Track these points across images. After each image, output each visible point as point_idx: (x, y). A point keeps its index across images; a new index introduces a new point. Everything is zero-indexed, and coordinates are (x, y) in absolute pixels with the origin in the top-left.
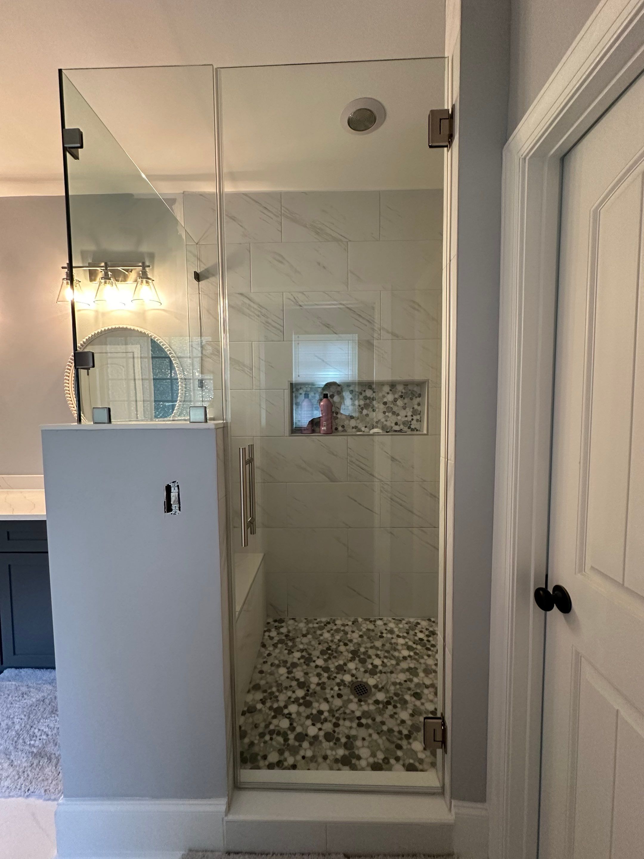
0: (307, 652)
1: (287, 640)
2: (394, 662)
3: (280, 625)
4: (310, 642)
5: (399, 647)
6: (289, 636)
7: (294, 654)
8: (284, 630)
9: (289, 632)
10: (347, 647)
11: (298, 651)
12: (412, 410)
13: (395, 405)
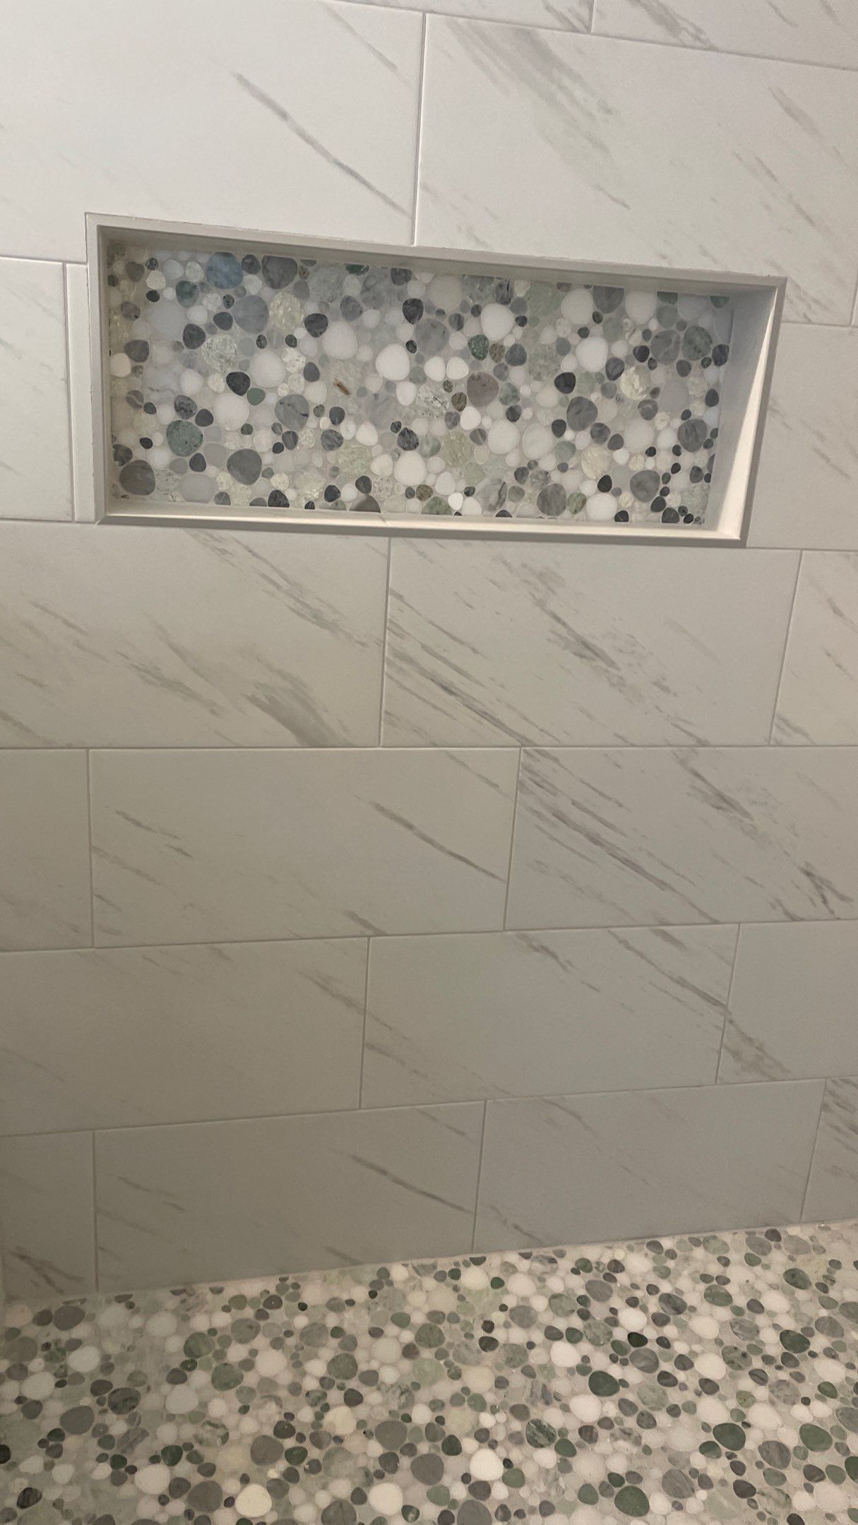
0: (195, 1458)
1: (104, 1412)
2: (547, 1457)
3: (65, 1336)
4: (204, 1405)
5: (560, 1385)
6: (109, 1385)
7: (138, 1475)
8: (84, 1361)
9: (107, 1366)
10: (362, 1411)
11: (154, 1460)
12: (678, 422)
13: (609, 392)
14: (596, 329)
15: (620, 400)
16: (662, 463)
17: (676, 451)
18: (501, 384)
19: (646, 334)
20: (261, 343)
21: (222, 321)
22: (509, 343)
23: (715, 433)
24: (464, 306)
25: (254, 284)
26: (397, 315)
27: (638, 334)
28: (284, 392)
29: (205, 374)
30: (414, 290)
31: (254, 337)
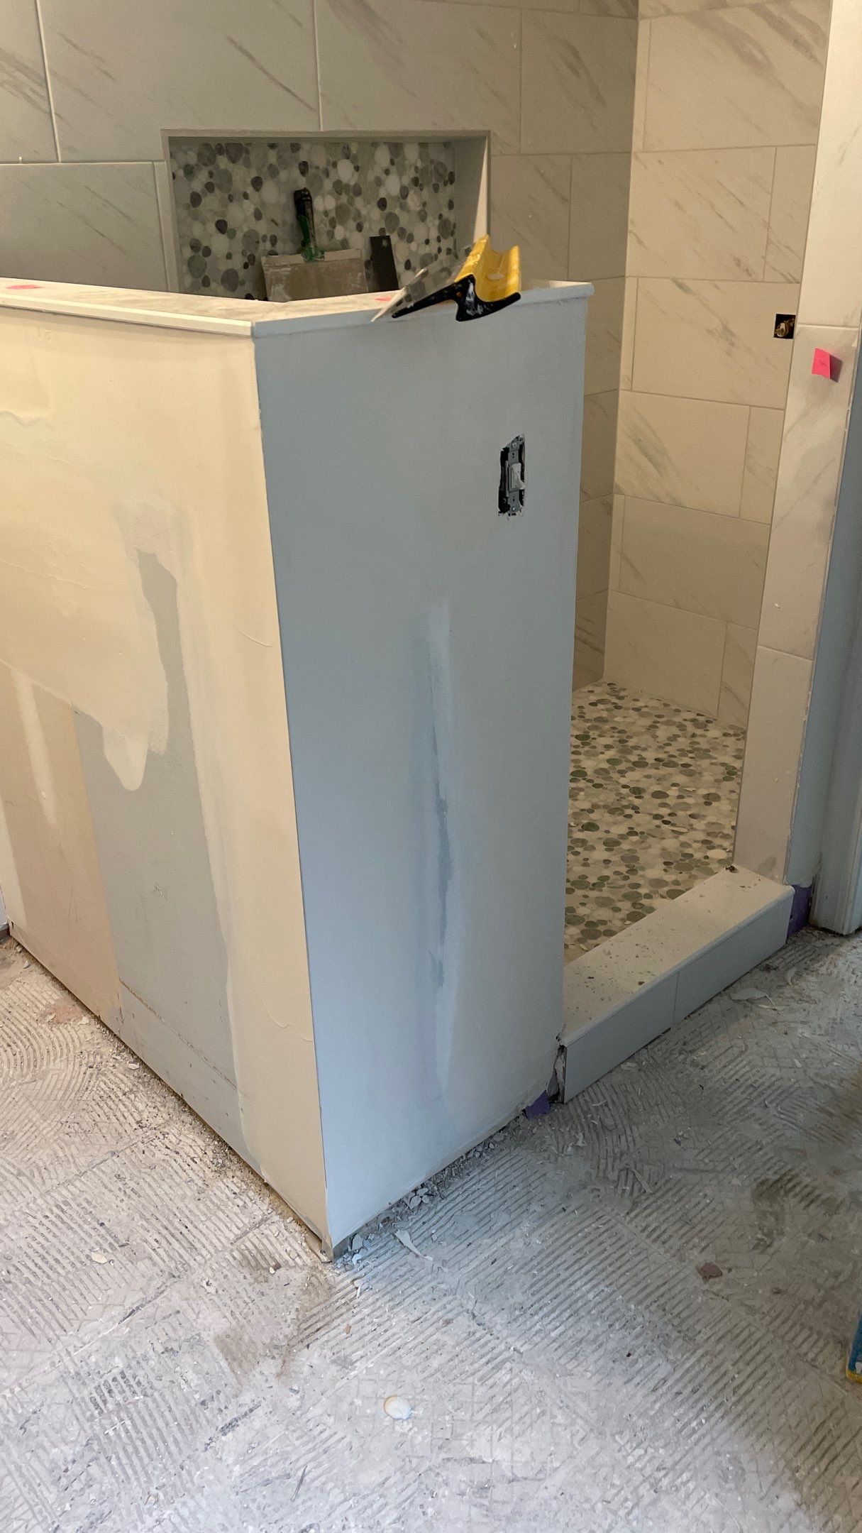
12: (437, 222)
13: (403, 207)
14: (393, 169)
15: (409, 211)
16: (432, 249)
17: (439, 240)
18: (352, 208)
19: (416, 168)
20: (231, 199)
21: (209, 187)
22: (352, 183)
23: (454, 225)
24: (328, 162)
25: (223, 162)
26: (296, 172)
27: (413, 169)
28: (246, 230)
29: (204, 223)
30: (303, 156)
31: (226, 196)
